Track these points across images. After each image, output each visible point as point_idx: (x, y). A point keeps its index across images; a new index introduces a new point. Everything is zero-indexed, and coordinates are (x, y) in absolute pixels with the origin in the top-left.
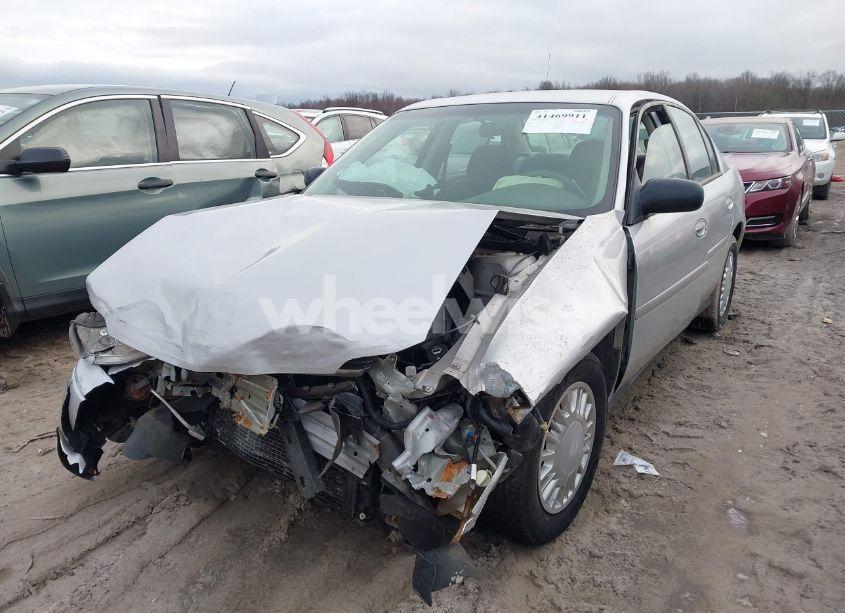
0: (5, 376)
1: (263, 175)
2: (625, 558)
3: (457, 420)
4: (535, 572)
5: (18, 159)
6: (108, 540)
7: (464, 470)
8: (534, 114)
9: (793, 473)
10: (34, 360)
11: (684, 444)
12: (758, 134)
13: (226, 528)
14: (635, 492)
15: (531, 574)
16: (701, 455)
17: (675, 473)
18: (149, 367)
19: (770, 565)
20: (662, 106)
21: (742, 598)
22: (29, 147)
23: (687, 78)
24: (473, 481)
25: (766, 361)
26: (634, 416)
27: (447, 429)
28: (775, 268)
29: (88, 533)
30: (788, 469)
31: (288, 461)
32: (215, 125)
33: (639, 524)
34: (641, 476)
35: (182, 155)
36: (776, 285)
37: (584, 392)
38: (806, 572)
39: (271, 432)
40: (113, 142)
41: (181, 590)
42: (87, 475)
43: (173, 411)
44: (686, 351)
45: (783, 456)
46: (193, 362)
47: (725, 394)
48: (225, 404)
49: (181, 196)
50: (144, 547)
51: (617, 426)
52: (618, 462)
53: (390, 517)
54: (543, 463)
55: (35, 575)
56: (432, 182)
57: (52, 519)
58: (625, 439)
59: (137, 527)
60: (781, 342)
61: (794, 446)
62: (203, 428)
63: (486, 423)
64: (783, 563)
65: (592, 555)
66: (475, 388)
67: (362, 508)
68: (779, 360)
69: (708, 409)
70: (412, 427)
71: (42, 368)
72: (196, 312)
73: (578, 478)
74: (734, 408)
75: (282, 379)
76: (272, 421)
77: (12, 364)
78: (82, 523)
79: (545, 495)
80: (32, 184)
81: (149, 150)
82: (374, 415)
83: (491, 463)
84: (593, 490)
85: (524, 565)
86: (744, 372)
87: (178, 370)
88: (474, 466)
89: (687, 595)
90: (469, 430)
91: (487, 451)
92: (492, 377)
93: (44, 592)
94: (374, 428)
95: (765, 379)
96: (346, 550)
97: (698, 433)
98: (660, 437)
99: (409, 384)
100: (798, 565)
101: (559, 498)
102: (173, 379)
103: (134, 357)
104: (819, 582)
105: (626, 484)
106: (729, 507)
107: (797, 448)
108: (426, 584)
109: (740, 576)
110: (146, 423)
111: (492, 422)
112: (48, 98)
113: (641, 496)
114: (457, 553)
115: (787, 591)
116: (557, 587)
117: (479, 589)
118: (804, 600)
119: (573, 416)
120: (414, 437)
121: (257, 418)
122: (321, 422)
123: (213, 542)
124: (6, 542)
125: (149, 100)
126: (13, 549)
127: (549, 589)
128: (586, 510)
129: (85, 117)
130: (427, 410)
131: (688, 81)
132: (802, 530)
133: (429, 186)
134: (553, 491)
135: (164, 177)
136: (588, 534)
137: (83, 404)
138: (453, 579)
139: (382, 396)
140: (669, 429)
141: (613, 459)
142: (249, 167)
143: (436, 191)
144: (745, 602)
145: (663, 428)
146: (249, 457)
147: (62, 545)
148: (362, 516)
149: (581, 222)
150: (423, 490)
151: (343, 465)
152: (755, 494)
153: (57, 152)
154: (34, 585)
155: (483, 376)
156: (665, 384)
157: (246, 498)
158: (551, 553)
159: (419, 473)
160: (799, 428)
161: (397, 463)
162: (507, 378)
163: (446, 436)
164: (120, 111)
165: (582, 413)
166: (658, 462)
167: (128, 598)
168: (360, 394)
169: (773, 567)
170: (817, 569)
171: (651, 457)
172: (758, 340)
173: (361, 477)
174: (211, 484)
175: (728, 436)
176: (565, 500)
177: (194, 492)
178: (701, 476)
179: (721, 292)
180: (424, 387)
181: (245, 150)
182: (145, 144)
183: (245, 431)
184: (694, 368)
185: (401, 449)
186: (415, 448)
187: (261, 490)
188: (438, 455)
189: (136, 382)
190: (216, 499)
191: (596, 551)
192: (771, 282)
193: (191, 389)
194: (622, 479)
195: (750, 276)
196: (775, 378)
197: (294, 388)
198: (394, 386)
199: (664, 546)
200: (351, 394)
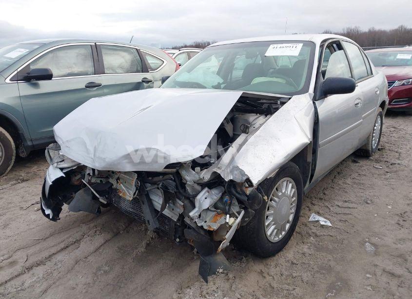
0: (23, 175)
1: (146, 81)
2: (309, 265)
3: (221, 194)
4: (263, 271)
5: (29, 74)
6: (62, 249)
7: (223, 217)
8: (272, 46)
9: (402, 226)
10: (37, 168)
11: (347, 211)
12: (400, 56)
13: (117, 246)
14: (318, 234)
15: (261, 271)
16: (355, 217)
17: (340, 225)
18: (81, 169)
19: (384, 270)
20: (339, 41)
21: (367, 286)
22: (35, 68)
23: (369, 30)
24: (228, 223)
25: (396, 171)
26: (322, 197)
27: (215, 198)
28: (407, 125)
29: (53, 246)
30: (399, 224)
31: (142, 213)
32: (123, 57)
33: (319, 249)
34: (322, 226)
35: (106, 71)
36: (406, 133)
37: (290, 182)
38: (402, 275)
39: (134, 199)
40: (74, 66)
41: (94, 273)
42: (54, 219)
43: (92, 190)
44: (354, 166)
45: (398, 218)
46: (98, 165)
47: (372, 187)
48: (114, 186)
49: (106, 91)
50: (78, 253)
51: (313, 202)
52: (311, 219)
53: (190, 241)
54: (267, 217)
55: (28, 264)
56: (221, 81)
57: (38, 240)
58: (316, 208)
59: (76, 244)
60: (405, 162)
61: (404, 213)
62: (107, 198)
63: (235, 196)
64: (391, 270)
65: (293, 263)
66: (227, 178)
67: (178, 236)
68: (403, 171)
69: (362, 194)
70: (199, 197)
71: (40, 171)
72: (100, 142)
73: (288, 226)
74: (376, 194)
75: (139, 173)
76: (135, 194)
77: (27, 170)
78: (51, 242)
79: (269, 233)
80: (36, 85)
81: (91, 70)
82: (181, 191)
83: (237, 214)
84: (297, 232)
85: (258, 267)
86: (384, 177)
87: (94, 170)
88: (228, 216)
89: (339, 283)
90: (227, 198)
91: (235, 209)
92: (236, 172)
93: (31, 272)
94: (181, 197)
95: (394, 180)
96: (172, 257)
97: (355, 206)
98: (334, 208)
99: (197, 176)
100: (399, 271)
101: (277, 234)
102: (91, 174)
103: (73, 164)
104: (409, 280)
105: (314, 230)
106: (366, 242)
107: (406, 214)
108: (206, 273)
109: (368, 275)
110: (79, 195)
111: (237, 195)
112: (43, 45)
113: (321, 235)
114: (220, 258)
115: (391, 283)
116: (273, 278)
117: (234, 277)
118: (400, 288)
119: (284, 194)
120: (200, 201)
121: (128, 192)
122: (158, 195)
123: (110, 252)
124: (16, 250)
125: (91, 45)
126: (19, 253)
127: (268, 278)
128: (293, 241)
129: (61, 54)
130: (206, 189)
131: (370, 31)
132: (402, 254)
133: (219, 83)
134: (273, 231)
135: (97, 82)
136: (292, 253)
137: (51, 186)
138: (218, 270)
139: (184, 181)
140: (340, 204)
141: (309, 218)
142: (138, 77)
143: (223, 86)
144: (369, 288)
145: (336, 203)
146: (126, 211)
147: (41, 251)
148: (178, 240)
149: (290, 99)
150: (202, 226)
151: (168, 215)
152: (380, 236)
153: (46, 70)
154: (27, 269)
155: (232, 172)
156: (340, 182)
157: (128, 232)
158: (272, 262)
159: (201, 218)
160: (408, 205)
161: (191, 214)
162: (242, 173)
163: (215, 201)
164: (77, 51)
165: (289, 193)
166: (332, 219)
167: (69, 276)
168: (174, 181)
169: (385, 272)
170: (409, 273)
171: (328, 217)
172: (393, 161)
173: (175, 220)
174: (112, 226)
175: (370, 208)
176: (280, 236)
177: (103, 228)
178: (353, 227)
179: (373, 137)
180: (203, 177)
181: (137, 69)
182: (89, 66)
183: (125, 199)
184: (357, 174)
185: (194, 207)
186: (200, 207)
187: (135, 229)
188: (211, 211)
189: (75, 176)
190: (114, 232)
191: (295, 261)
192: (404, 132)
193: (100, 179)
194: (312, 227)
195: (393, 129)
196: (400, 179)
197: (145, 178)
198: (190, 177)
199: (330, 260)
200: (171, 181)
